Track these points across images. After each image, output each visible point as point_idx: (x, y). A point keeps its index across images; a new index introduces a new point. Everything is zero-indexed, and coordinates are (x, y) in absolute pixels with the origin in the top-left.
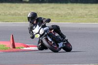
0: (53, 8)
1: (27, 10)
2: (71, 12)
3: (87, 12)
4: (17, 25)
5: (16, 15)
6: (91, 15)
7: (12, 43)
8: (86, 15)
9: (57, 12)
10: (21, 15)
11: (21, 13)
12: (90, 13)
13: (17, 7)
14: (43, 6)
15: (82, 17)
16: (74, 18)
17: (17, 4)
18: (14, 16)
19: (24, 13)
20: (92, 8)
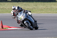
0: (25, 5)
1: (10, 6)
2: (36, 7)
3: (45, 7)
4: (4, 15)
5: (4, 9)
6: (47, 9)
7: (1, 25)
8: (44, 9)
9: (27, 7)
10: (6, 9)
11: (7, 8)
12: (46, 8)
13: (4, 5)
14: (19, 4)
15: (42, 10)
16: (37, 11)
17: (4, 3)
18: (3, 10)
19: (8, 8)
20: (48, 5)
